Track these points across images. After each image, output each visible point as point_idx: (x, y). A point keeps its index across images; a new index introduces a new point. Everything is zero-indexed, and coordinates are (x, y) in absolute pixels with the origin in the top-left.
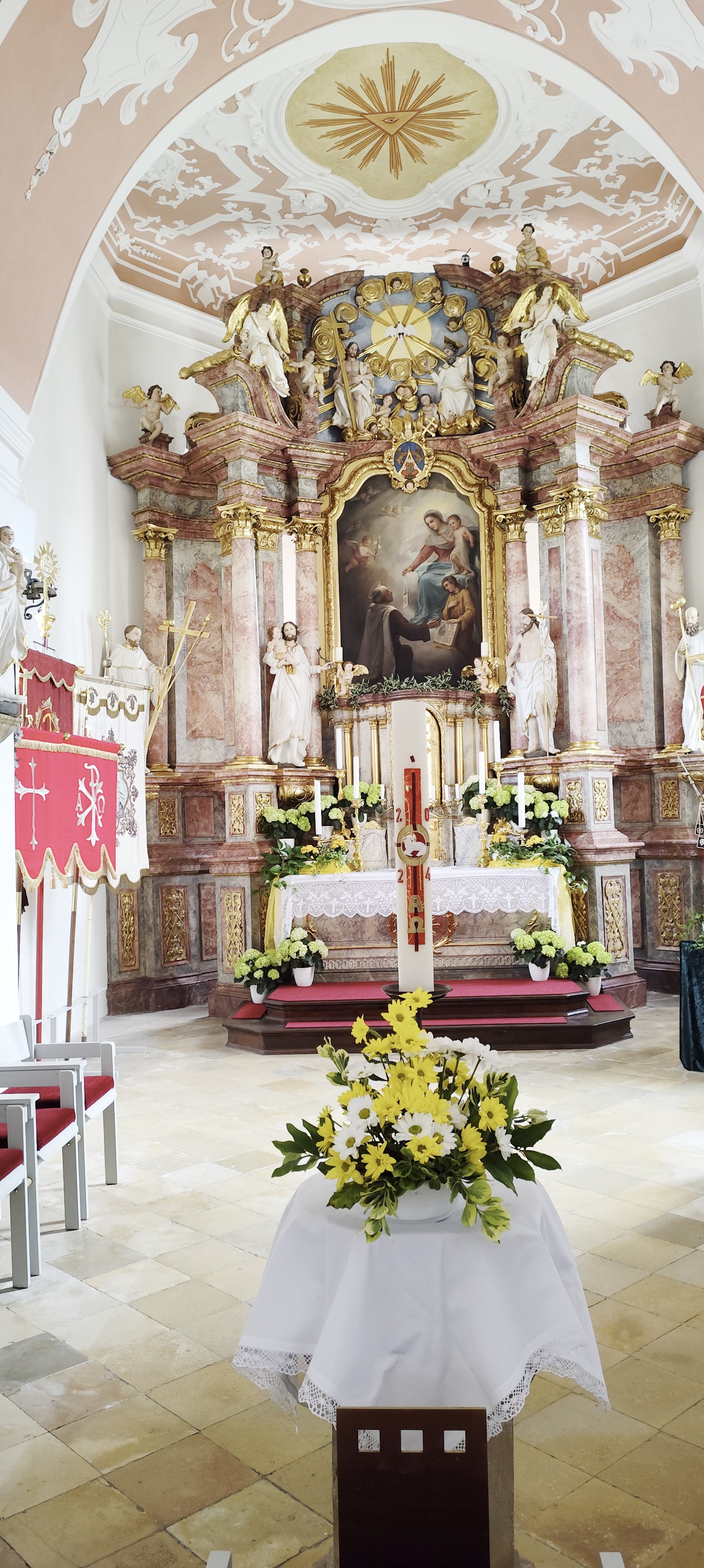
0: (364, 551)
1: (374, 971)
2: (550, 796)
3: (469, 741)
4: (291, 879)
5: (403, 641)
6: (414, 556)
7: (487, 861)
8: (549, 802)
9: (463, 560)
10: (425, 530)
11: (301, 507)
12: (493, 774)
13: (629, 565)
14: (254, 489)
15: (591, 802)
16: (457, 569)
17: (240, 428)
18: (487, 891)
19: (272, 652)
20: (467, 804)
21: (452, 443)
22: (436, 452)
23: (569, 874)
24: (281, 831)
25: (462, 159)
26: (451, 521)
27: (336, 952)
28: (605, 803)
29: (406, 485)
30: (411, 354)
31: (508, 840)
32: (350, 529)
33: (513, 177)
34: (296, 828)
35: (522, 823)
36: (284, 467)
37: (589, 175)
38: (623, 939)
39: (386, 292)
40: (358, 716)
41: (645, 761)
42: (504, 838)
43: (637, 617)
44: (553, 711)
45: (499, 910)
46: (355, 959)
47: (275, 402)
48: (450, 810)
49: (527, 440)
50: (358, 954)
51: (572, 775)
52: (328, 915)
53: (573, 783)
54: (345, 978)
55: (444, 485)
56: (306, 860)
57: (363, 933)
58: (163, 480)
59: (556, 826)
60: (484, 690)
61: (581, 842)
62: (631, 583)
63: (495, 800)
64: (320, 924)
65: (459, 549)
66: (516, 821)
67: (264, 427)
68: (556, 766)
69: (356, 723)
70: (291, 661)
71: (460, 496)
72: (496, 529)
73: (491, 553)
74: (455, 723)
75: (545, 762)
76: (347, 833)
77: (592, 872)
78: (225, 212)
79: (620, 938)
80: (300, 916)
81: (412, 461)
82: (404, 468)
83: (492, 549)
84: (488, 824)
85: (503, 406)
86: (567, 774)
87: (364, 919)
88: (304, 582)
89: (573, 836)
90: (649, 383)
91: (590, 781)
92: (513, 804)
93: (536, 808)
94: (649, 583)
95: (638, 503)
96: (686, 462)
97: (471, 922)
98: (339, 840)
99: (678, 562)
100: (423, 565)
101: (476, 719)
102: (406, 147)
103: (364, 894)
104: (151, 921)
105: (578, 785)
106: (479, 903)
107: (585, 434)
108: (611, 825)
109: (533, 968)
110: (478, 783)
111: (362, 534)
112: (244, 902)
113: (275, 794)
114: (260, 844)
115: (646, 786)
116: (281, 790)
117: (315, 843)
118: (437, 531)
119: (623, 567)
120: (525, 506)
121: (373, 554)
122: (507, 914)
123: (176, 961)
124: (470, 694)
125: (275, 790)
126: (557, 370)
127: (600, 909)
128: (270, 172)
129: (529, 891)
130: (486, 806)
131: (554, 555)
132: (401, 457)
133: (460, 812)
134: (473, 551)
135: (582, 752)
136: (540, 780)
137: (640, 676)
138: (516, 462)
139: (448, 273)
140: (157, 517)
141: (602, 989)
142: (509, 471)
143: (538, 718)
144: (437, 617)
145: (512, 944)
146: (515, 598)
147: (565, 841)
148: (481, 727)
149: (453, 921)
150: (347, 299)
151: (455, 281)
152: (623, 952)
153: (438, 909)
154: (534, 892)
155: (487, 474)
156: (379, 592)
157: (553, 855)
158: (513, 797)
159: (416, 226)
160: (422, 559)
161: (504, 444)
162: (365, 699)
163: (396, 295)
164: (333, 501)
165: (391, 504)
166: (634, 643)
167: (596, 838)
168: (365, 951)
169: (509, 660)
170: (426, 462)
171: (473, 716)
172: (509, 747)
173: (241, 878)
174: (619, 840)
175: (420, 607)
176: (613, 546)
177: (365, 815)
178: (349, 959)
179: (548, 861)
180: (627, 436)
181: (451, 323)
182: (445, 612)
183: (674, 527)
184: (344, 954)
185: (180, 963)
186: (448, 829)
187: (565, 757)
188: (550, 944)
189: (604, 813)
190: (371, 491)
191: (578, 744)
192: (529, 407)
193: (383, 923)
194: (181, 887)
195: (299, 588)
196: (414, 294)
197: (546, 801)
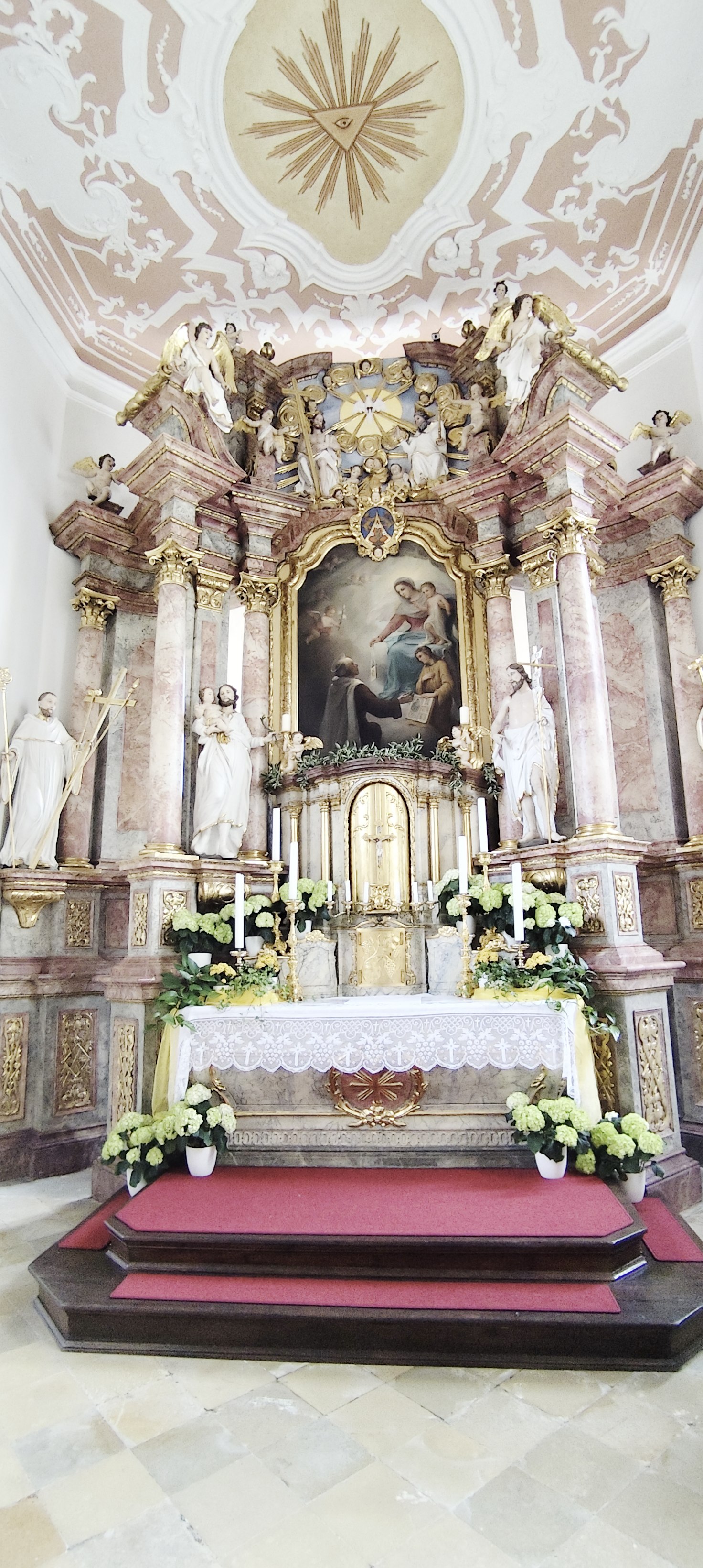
0: (326, 621)
1: (307, 1151)
2: (556, 897)
3: (447, 829)
4: (191, 1013)
5: (370, 718)
6: (383, 626)
7: (472, 989)
8: (556, 906)
9: (439, 629)
10: (396, 599)
11: (250, 564)
12: (478, 869)
13: (628, 634)
14: (188, 531)
15: (613, 905)
16: (432, 638)
17: (168, 456)
18: (471, 1035)
19: (202, 718)
20: (444, 910)
21: (425, 509)
22: (408, 518)
23: (590, 1009)
24: (191, 943)
25: (427, 192)
26: (425, 589)
27: (254, 1120)
28: (630, 908)
29: (373, 551)
30: (381, 430)
31: (500, 959)
32: (313, 598)
33: (483, 224)
34: (211, 938)
35: (520, 935)
36: (234, 522)
37: (566, 219)
38: (665, 1101)
39: (356, 376)
40: (308, 798)
41: (666, 857)
42: (494, 957)
43: (642, 690)
44: (554, 788)
45: (489, 1065)
46: (283, 1130)
47: (215, 437)
48: (422, 918)
49: (507, 480)
50: (285, 1124)
51: (584, 869)
52: (239, 1067)
53: (586, 880)
54: (266, 1159)
55: (416, 553)
56: (215, 984)
57: (291, 1093)
58: (107, 546)
59: (567, 939)
60: (464, 764)
61: (601, 961)
62: (632, 653)
63: (481, 903)
64: (230, 1079)
65: (434, 619)
66: (511, 932)
67: (201, 461)
68: (562, 857)
69: (305, 806)
70: (223, 727)
71: (434, 563)
72: (475, 596)
73: (470, 621)
74: (428, 804)
75: (547, 852)
76: (281, 947)
77: (620, 1005)
78: (187, 289)
79: (661, 1101)
80: (200, 1068)
81: (380, 526)
82: (371, 534)
83: (471, 615)
84: (473, 936)
85: (479, 455)
86: (577, 867)
87: (291, 1075)
88: (252, 646)
89: (589, 953)
90: (640, 437)
91: (610, 876)
92: (506, 908)
93: (538, 914)
94: (654, 650)
95: (635, 566)
96: (687, 518)
97: (448, 1081)
98: (269, 957)
99: (689, 622)
100: (393, 634)
101: (456, 802)
102: (364, 171)
103: (291, 1038)
104: (43, 1055)
105: (593, 883)
106: (459, 1055)
107: (578, 460)
108: (639, 938)
109: (541, 1160)
110: (457, 880)
111: (326, 603)
112: (136, 1039)
113: (193, 893)
114: (165, 960)
115: (667, 889)
116: (200, 889)
117: (232, 961)
118: (409, 599)
119: (621, 637)
120: (508, 556)
121: (337, 624)
122: (500, 1070)
123: (74, 1107)
124: (447, 768)
125: (193, 888)
126: (541, 392)
127: (633, 1061)
128: (223, 220)
129: (533, 1035)
130: (470, 910)
131: (545, 609)
132: (368, 523)
133: (435, 920)
134: (450, 619)
135: (594, 838)
136: (540, 877)
137: (650, 757)
138: (495, 511)
139: (418, 351)
140: (96, 583)
141: (646, 1191)
142: (488, 522)
143: (535, 798)
144: (410, 691)
145: (508, 1117)
146: (500, 658)
147: (580, 959)
148: (462, 813)
149: (420, 1081)
150: (315, 383)
151: (425, 361)
152: (666, 1122)
153: (400, 1063)
154: (541, 1038)
155: (464, 538)
156: (343, 665)
157: (567, 981)
158: (505, 898)
159: (385, 307)
160: (392, 630)
161: (482, 489)
162: (313, 773)
163: (366, 379)
164: (293, 570)
165: (358, 573)
166: (640, 720)
167: (623, 955)
168: (296, 1119)
169: (495, 727)
170: (395, 527)
171: (452, 798)
172: (498, 840)
173: (135, 1006)
174: (652, 960)
175: (390, 681)
176: (608, 615)
177: (308, 923)
178: (272, 1130)
179: (557, 989)
180: (622, 484)
181: (422, 397)
182: (419, 685)
183: (680, 584)
184: (265, 1123)
185: (80, 1110)
186: (419, 942)
187: (573, 845)
188: (568, 1123)
189: (629, 921)
190: (336, 560)
191: (590, 828)
192: (509, 435)
193: (320, 1081)
194: (89, 1010)
195: (246, 652)
196: (384, 376)
197: (552, 904)
